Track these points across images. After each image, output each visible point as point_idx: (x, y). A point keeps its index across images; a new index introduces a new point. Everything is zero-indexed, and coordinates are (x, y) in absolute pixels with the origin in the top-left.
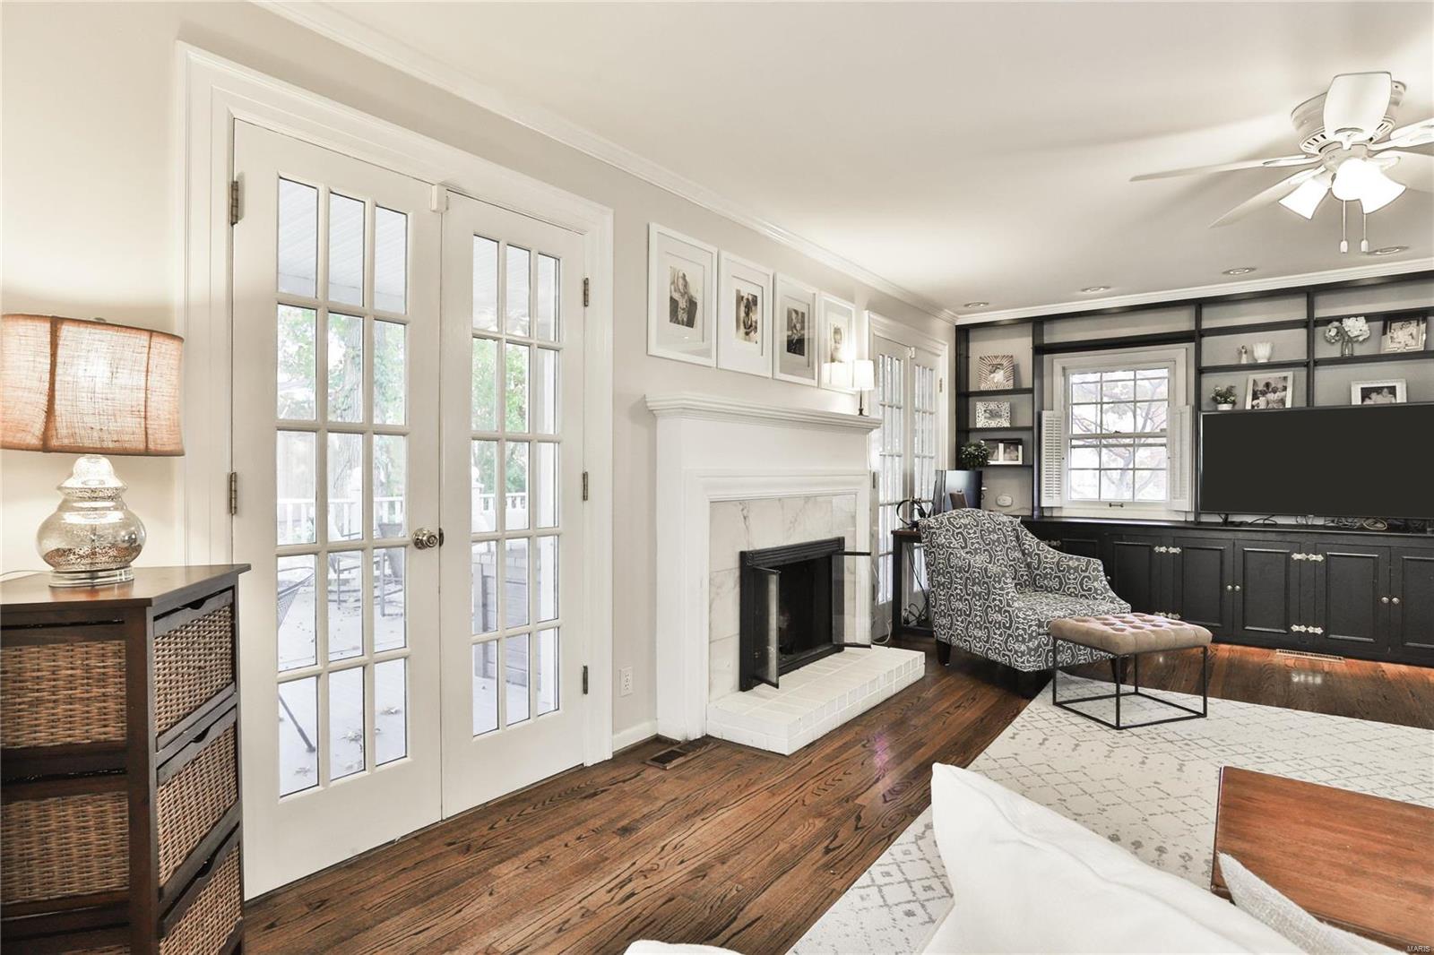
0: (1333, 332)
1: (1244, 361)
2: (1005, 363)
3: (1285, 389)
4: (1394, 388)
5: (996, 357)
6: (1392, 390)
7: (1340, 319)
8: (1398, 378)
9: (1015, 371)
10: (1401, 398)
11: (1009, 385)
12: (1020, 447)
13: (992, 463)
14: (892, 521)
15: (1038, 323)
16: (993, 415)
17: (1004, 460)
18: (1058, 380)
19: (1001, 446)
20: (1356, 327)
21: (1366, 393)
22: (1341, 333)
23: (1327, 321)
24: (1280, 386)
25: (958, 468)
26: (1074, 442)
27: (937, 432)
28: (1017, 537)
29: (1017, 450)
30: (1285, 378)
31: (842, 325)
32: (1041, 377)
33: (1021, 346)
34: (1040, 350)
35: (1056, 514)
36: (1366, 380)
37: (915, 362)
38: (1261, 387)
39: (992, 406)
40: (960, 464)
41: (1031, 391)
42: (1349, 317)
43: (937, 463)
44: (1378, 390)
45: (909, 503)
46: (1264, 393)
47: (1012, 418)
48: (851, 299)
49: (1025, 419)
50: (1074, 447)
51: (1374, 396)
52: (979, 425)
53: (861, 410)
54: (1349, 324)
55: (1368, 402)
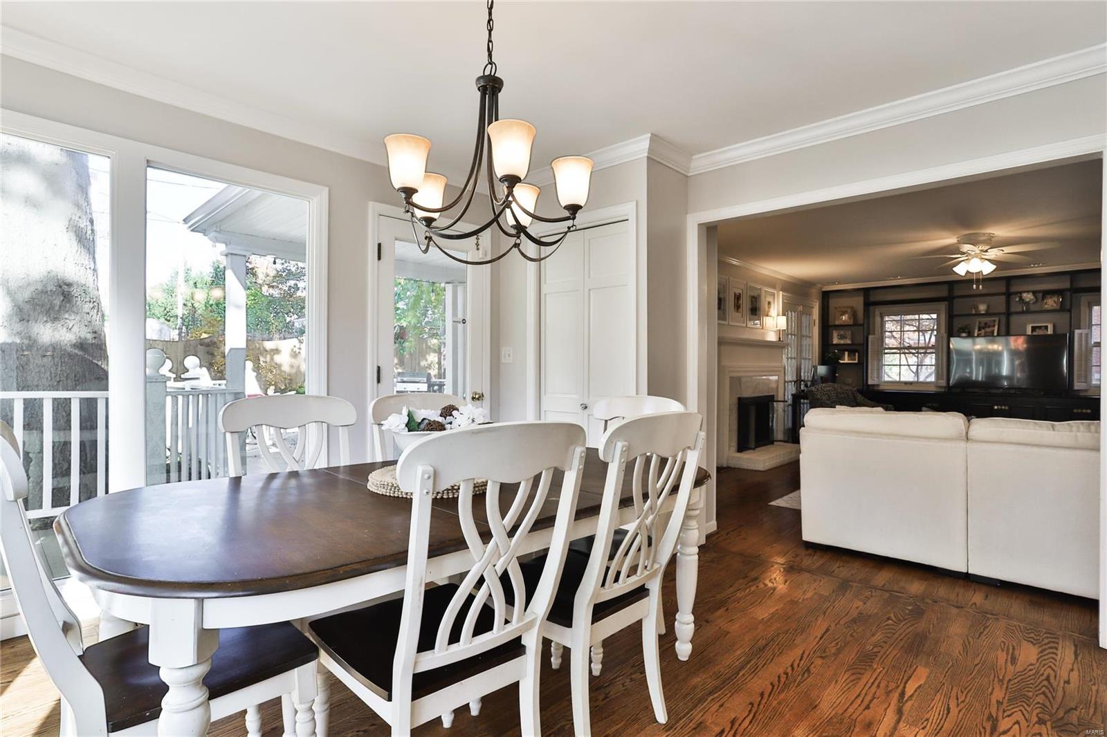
0: (1017, 299)
1: (974, 312)
2: (849, 311)
3: (994, 326)
4: (1047, 326)
5: (844, 307)
6: (1046, 328)
7: (1021, 293)
8: (1050, 322)
9: (854, 315)
10: (1050, 331)
11: (851, 322)
12: (857, 354)
13: (841, 362)
14: (792, 389)
15: (866, 291)
16: (842, 337)
17: (849, 360)
18: (878, 319)
19: (846, 353)
20: (1028, 297)
21: (1034, 329)
22: (1021, 298)
23: (1016, 293)
24: (992, 324)
25: (823, 364)
26: (886, 351)
27: (812, 345)
28: (854, 396)
29: (855, 355)
30: (995, 321)
31: (771, 300)
32: (869, 317)
33: (858, 302)
34: (868, 304)
35: (876, 388)
36: (1034, 322)
37: (802, 313)
38: (983, 325)
39: (842, 332)
40: (823, 362)
41: (862, 325)
42: (1025, 292)
43: (812, 362)
44: (1040, 327)
45: (798, 381)
46: (984, 328)
47: (852, 339)
48: (774, 287)
49: (859, 340)
50: (886, 353)
51: (1037, 330)
52: (835, 342)
53: (780, 338)
54: (1025, 295)
55: (1035, 333)
